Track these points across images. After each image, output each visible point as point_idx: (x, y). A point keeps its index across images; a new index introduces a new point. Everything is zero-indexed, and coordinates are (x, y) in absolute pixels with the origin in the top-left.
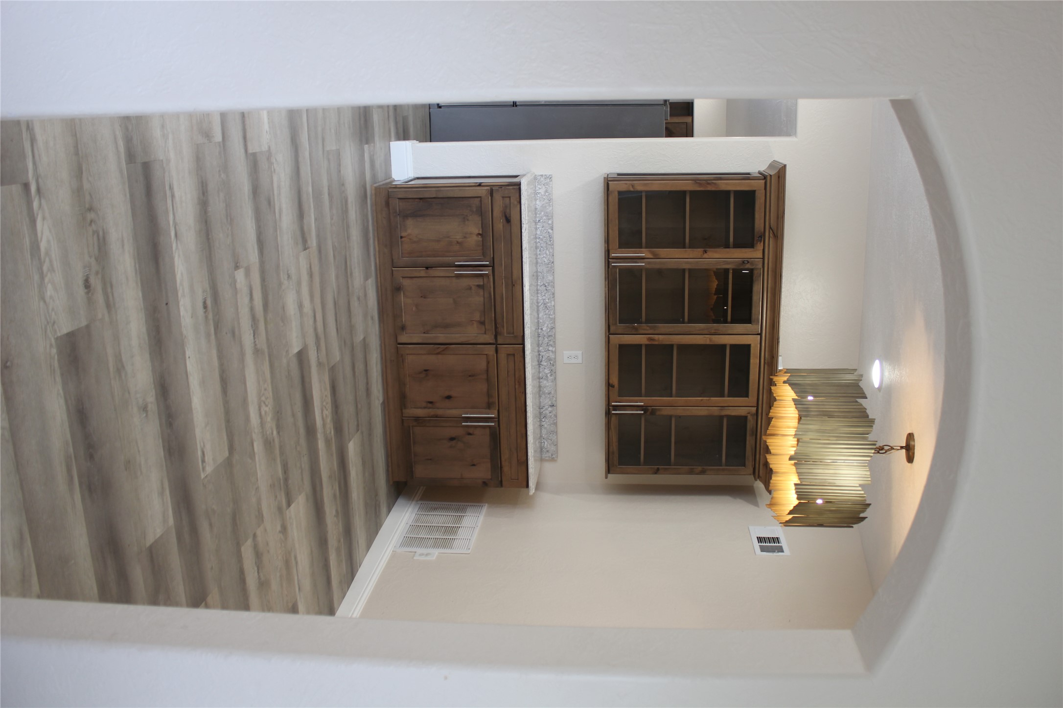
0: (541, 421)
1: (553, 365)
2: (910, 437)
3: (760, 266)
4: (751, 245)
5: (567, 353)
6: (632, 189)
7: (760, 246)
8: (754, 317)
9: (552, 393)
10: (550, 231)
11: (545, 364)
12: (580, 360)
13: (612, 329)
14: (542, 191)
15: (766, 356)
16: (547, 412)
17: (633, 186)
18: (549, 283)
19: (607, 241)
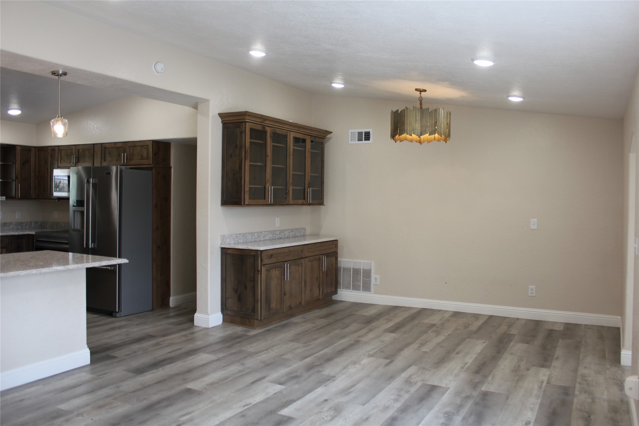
0: (296, 237)
1: (281, 231)
2: (416, 90)
3: (272, 128)
4: (266, 132)
5: (277, 225)
6: (248, 192)
7: (267, 128)
8: (285, 134)
9: (289, 231)
10: (241, 235)
11: (281, 235)
12: (279, 218)
13: (288, 203)
14: (228, 240)
15: (296, 129)
16: (294, 234)
17: (247, 192)
18: (258, 235)
19: (263, 205)
